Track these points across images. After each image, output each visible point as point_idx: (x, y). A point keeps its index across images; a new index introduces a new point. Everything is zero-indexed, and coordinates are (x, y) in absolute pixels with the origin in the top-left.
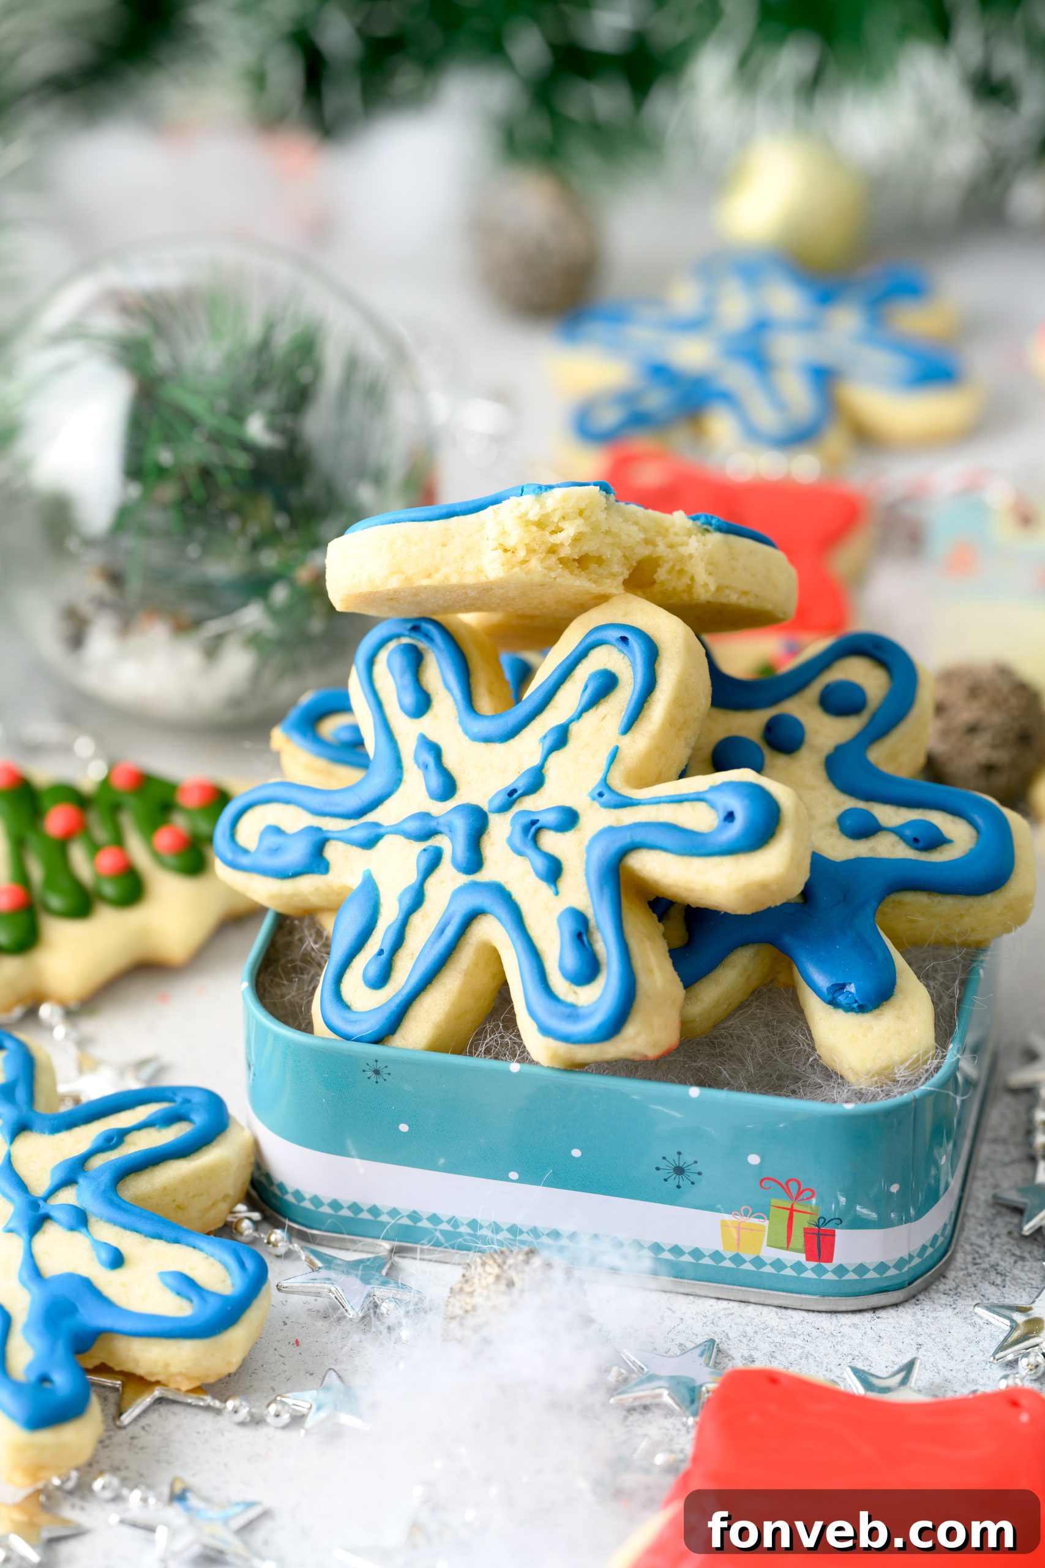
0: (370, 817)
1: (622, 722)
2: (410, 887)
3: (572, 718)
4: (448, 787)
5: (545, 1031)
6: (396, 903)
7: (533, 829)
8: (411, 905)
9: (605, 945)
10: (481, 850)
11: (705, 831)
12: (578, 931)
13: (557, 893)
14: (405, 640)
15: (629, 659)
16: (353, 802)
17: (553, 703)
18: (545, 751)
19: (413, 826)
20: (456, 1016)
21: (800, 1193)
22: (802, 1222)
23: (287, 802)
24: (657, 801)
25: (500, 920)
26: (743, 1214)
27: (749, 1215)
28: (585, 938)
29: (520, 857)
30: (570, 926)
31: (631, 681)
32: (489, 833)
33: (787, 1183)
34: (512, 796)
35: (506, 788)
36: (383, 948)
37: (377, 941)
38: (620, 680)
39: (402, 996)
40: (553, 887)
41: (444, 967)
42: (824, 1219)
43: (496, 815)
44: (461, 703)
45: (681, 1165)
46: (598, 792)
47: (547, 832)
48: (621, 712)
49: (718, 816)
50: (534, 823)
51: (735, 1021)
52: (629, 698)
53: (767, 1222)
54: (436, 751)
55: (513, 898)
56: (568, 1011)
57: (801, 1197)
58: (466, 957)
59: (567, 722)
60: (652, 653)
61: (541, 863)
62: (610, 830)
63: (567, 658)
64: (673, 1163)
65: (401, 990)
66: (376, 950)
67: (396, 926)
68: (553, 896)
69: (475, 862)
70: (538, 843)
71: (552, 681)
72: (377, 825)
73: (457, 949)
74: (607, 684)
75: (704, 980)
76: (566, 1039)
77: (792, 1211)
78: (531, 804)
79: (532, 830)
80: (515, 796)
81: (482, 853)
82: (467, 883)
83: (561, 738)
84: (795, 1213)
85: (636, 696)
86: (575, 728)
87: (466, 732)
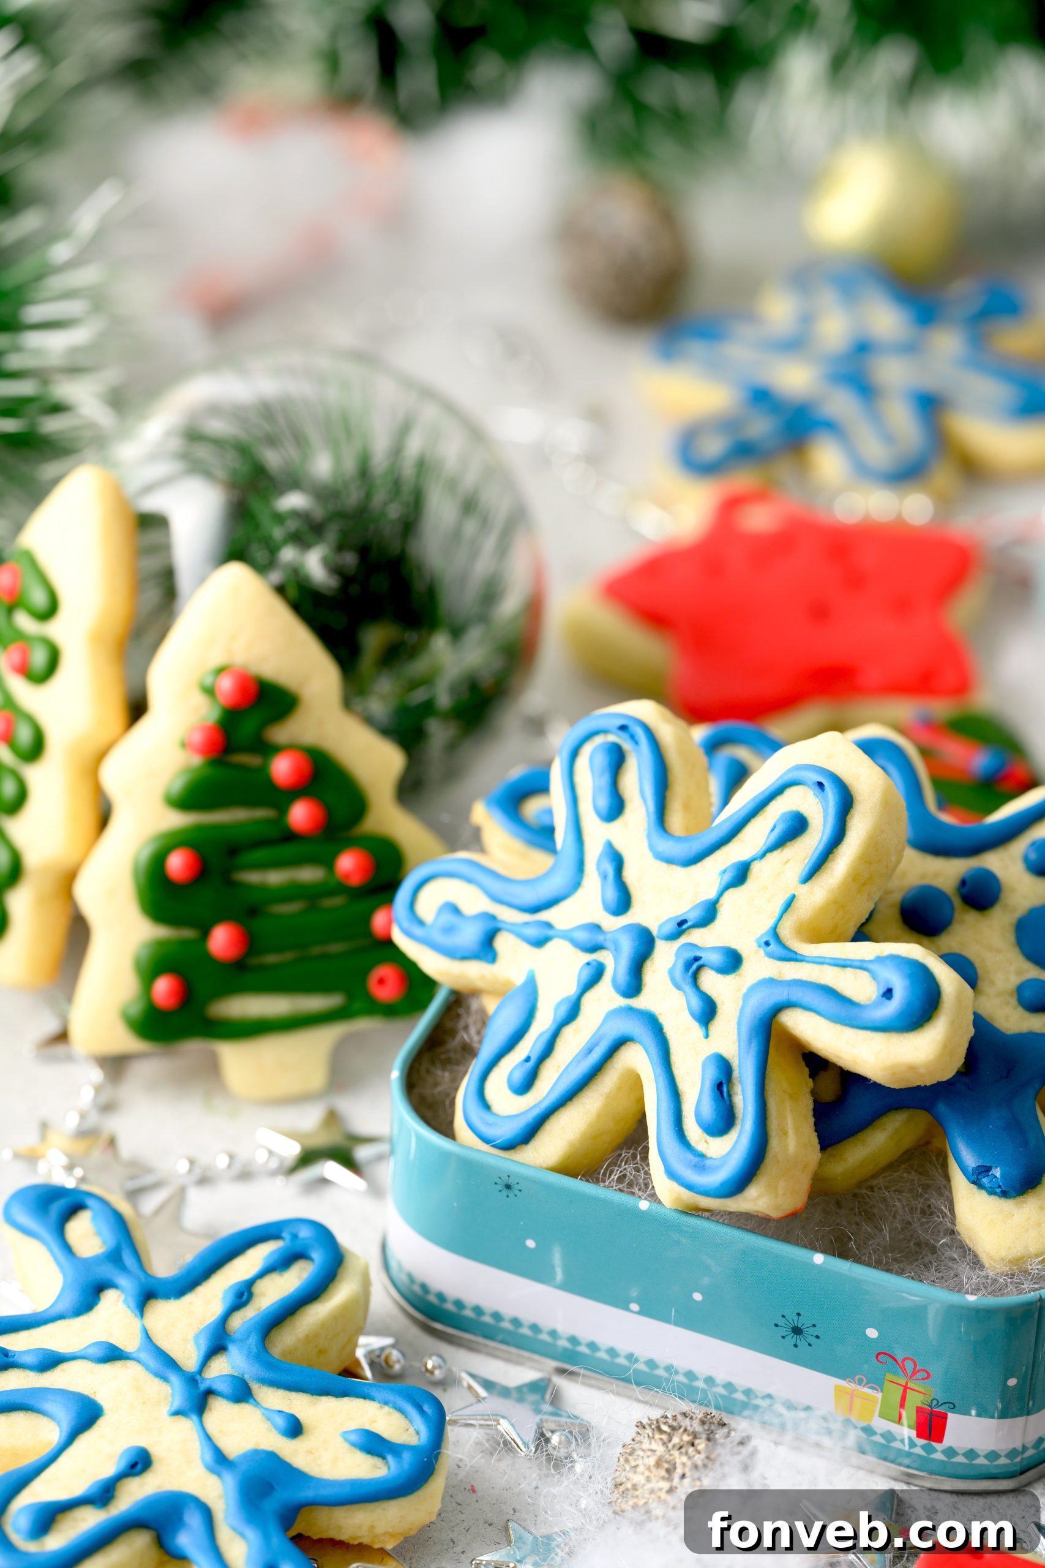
0: (544, 916)
1: (803, 870)
2: (567, 998)
3: (755, 857)
4: (623, 902)
5: (672, 1174)
6: (552, 1012)
7: (695, 966)
8: (564, 1018)
9: (744, 1099)
10: (643, 975)
11: (862, 1003)
12: (718, 1082)
13: (707, 1036)
14: (612, 738)
15: (822, 806)
16: (530, 896)
17: (741, 836)
18: (721, 887)
19: (583, 936)
20: (593, 1136)
21: (914, 1373)
22: (915, 1400)
23: (469, 880)
24: (820, 961)
25: (647, 1051)
26: (857, 1382)
27: (863, 1384)
28: (725, 1089)
29: (677, 991)
30: (712, 1074)
31: (821, 828)
32: (653, 959)
33: (904, 1360)
34: (681, 926)
35: (677, 917)
36: (530, 1055)
37: (527, 1047)
38: (810, 825)
39: (540, 1109)
40: (704, 1029)
41: (586, 1087)
42: (937, 1400)
43: (664, 941)
44: (653, 817)
45: (799, 1326)
46: (765, 940)
47: (709, 971)
48: (805, 859)
49: (878, 990)
50: (697, 959)
51: (880, 1181)
52: (815, 847)
53: (881, 1394)
54: (618, 862)
55: (664, 1031)
56: (696, 1160)
57: (916, 1377)
58: (609, 1081)
59: (749, 860)
60: (846, 802)
61: (696, 1003)
62: (771, 982)
63: (763, 792)
64: (792, 1323)
65: (540, 1102)
66: (524, 1056)
67: (546, 1037)
68: (703, 1038)
69: (634, 985)
70: (698, 981)
71: (743, 814)
72: (549, 925)
73: (602, 1071)
74: (797, 826)
75: (851, 1140)
76: (689, 1187)
77: (906, 1388)
78: (697, 937)
79: (693, 967)
80: (685, 926)
81: (643, 978)
82: (623, 1006)
83: (741, 875)
84: (908, 1391)
85: (821, 847)
86: (756, 867)
87: (652, 848)
